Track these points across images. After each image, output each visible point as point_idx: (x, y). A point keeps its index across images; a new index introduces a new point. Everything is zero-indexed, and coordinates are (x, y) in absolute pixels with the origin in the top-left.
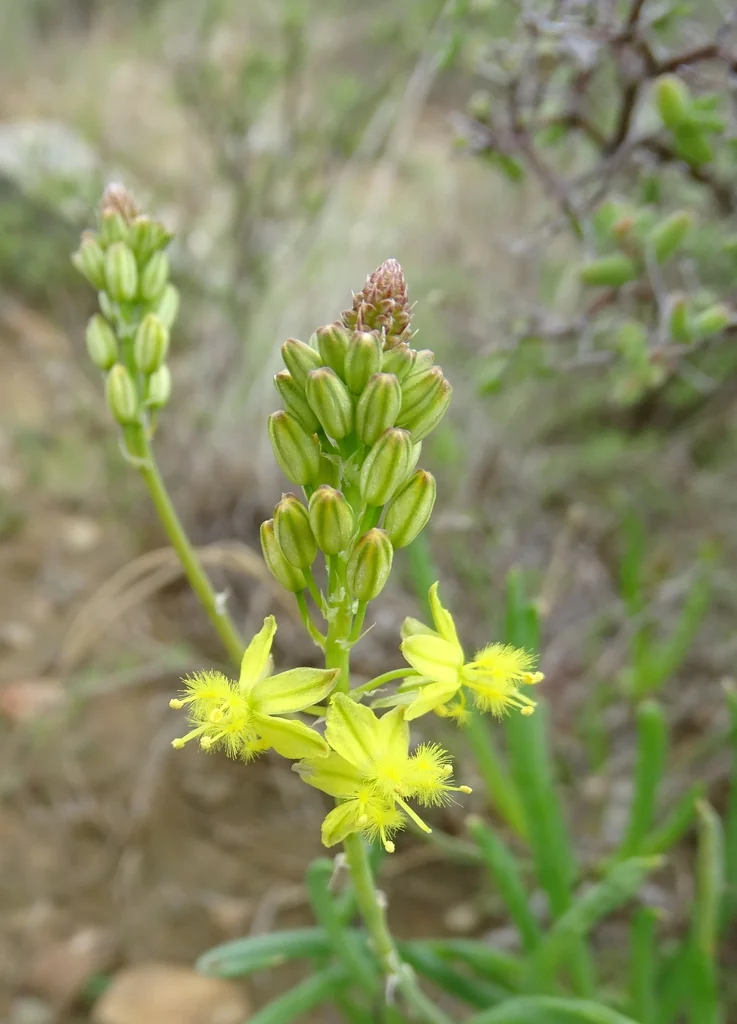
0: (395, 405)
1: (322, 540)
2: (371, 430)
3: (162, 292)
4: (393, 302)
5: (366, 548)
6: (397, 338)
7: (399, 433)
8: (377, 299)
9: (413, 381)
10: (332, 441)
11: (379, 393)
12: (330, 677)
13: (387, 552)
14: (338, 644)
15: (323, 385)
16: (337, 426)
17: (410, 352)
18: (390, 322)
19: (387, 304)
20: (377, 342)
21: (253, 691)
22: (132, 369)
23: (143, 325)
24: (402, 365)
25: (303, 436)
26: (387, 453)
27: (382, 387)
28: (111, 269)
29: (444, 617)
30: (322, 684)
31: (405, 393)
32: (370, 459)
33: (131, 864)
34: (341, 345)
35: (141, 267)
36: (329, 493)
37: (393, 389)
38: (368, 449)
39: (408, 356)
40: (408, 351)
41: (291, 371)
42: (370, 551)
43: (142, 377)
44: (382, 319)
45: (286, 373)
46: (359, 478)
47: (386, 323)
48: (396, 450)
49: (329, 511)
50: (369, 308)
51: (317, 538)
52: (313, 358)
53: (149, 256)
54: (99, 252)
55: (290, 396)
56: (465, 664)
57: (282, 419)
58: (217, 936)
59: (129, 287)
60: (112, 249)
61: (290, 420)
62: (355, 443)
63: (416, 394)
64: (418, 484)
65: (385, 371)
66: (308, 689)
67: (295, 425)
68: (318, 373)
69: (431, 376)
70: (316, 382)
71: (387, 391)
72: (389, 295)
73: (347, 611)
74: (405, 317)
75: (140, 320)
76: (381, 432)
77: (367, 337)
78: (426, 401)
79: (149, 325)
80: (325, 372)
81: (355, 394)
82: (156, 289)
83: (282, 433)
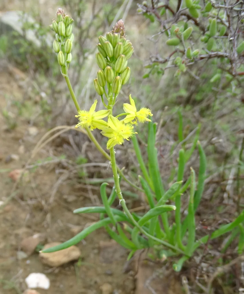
0: (122, 50)
1: (107, 79)
2: (117, 55)
3: (71, 34)
4: (121, 28)
5: (116, 80)
6: (122, 36)
7: (123, 55)
8: (118, 27)
9: (126, 45)
10: (109, 59)
11: (119, 47)
12: (109, 111)
13: (121, 81)
14: (110, 106)
15: (108, 45)
16: (110, 54)
17: (125, 39)
18: (121, 32)
19: (120, 28)
20: (118, 36)
21: (92, 115)
22: (64, 53)
23: (67, 42)
24: (123, 41)
25: (103, 58)
26: (121, 60)
27: (119, 45)
28: (59, 27)
29: (132, 101)
30: (107, 113)
31: (124, 48)
32: (117, 61)
33: (49, 216)
34: (111, 36)
35: (66, 28)
36: (109, 67)
37: (122, 45)
38: (117, 59)
39: (125, 40)
40: (125, 38)
41: (101, 44)
42: (117, 81)
43: (66, 54)
44: (119, 32)
45: (100, 44)
46: (115, 67)
47: (120, 32)
48: (122, 59)
49: (109, 71)
50: (117, 29)
51: (106, 78)
52: (105, 40)
53: (68, 25)
54: (56, 24)
55: (100, 49)
56: (137, 112)
57: (99, 54)
58: (73, 235)
59: (63, 32)
60: (60, 23)
61: (100, 54)
62: (114, 59)
63: (127, 48)
64: (127, 70)
65: (120, 42)
66: (104, 114)
67: (101, 55)
68: (106, 42)
69: (129, 44)
70: (106, 44)
71: (120, 45)
72: (121, 27)
73: (112, 99)
74: (124, 32)
75: (66, 41)
76: (119, 55)
77: (116, 34)
78: (129, 49)
79: (68, 41)
80: (108, 42)
81: (114, 48)
82: (69, 34)
83: (99, 57)
